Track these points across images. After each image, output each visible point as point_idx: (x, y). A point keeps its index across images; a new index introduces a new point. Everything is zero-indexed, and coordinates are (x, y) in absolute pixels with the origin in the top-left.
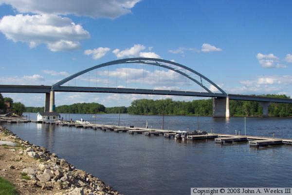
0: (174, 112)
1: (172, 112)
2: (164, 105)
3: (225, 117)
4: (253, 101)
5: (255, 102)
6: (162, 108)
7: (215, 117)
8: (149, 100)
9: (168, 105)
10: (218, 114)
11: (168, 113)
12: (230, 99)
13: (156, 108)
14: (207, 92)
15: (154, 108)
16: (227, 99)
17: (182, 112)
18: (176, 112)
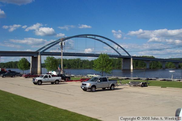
0: (83, 66)
1: (81, 66)
2: (75, 62)
3: (130, 70)
4: (135, 59)
5: (136, 60)
6: (74, 64)
7: (123, 70)
8: (65, 59)
9: (78, 62)
10: (125, 68)
11: (78, 67)
12: (133, 59)
13: (70, 64)
14: (119, 55)
15: (69, 64)
16: (132, 59)
17: (88, 66)
18: (85, 66)
